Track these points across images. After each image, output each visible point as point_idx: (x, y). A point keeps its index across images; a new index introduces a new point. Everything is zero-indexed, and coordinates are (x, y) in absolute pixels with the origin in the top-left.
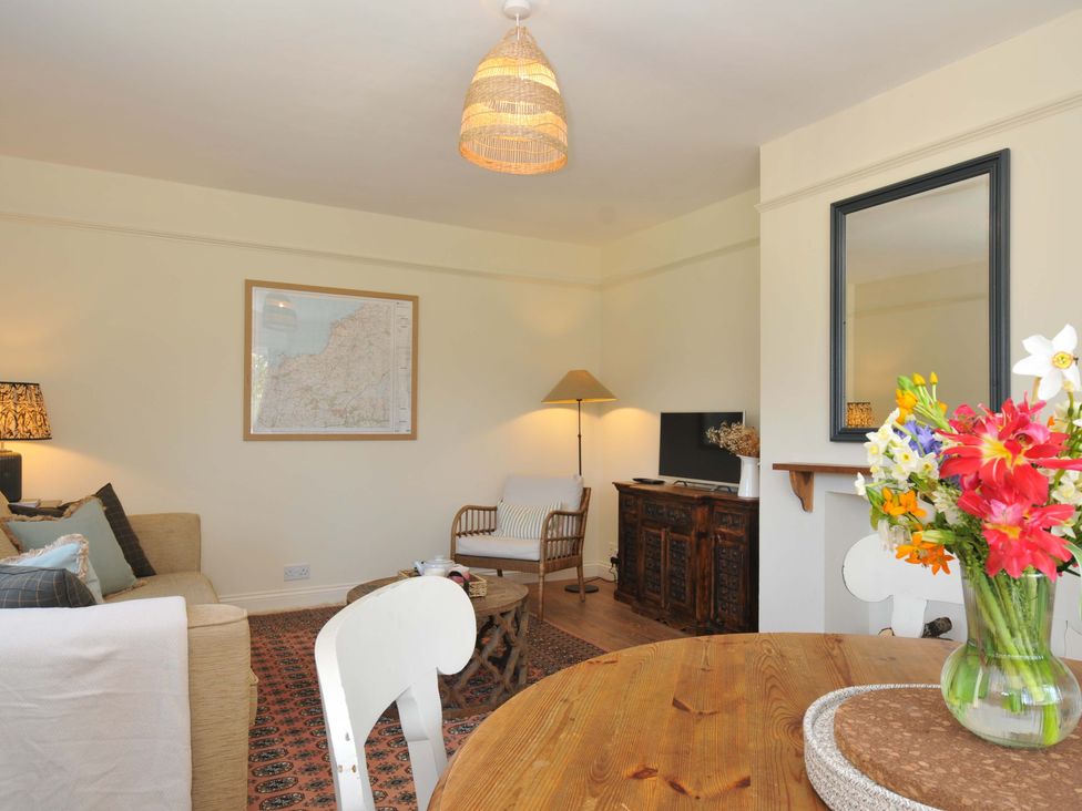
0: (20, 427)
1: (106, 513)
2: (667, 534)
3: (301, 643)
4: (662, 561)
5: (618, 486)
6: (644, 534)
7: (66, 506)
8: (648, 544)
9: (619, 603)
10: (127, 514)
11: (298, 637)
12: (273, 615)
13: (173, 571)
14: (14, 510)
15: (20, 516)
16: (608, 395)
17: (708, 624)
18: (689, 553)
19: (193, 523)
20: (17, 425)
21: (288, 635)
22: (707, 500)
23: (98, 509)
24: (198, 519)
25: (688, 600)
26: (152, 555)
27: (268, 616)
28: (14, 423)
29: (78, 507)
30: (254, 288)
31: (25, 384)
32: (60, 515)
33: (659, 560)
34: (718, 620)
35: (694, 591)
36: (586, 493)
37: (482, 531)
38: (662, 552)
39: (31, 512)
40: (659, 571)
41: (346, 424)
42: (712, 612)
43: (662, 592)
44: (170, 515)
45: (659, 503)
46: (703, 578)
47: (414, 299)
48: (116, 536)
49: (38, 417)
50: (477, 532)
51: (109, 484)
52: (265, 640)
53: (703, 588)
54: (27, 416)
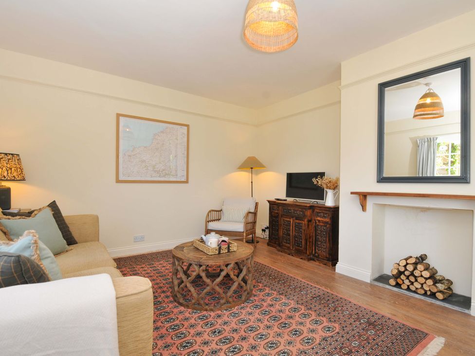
0: (9, 174)
1: (53, 215)
2: (293, 220)
3: (145, 270)
4: (291, 231)
5: (269, 201)
6: (282, 220)
7: (33, 211)
8: (284, 224)
9: (269, 247)
10: (63, 215)
11: (143, 268)
12: (129, 257)
13: (86, 241)
14: (4, 214)
15: (7, 217)
16: (263, 167)
17: (312, 256)
18: (304, 228)
19: (96, 219)
20: (8, 173)
21: (138, 267)
22: (312, 207)
23: (49, 213)
24: (97, 218)
25: (303, 246)
26: (75, 234)
27: (127, 258)
28: (6, 172)
29: (39, 211)
30: (120, 117)
31: (12, 154)
32: (29, 216)
33: (290, 231)
34: (316, 255)
35: (306, 244)
36: (257, 204)
37: (216, 220)
38: (291, 227)
39: (13, 215)
40: (289, 235)
41: (159, 176)
42: (314, 251)
43: (291, 243)
44: (84, 215)
45: (289, 208)
46: (310, 238)
47: (187, 126)
48: (58, 226)
49: (19, 170)
50: (214, 220)
51: (54, 201)
52: (128, 270)
53: (310, 242)
54: (13, 169)
